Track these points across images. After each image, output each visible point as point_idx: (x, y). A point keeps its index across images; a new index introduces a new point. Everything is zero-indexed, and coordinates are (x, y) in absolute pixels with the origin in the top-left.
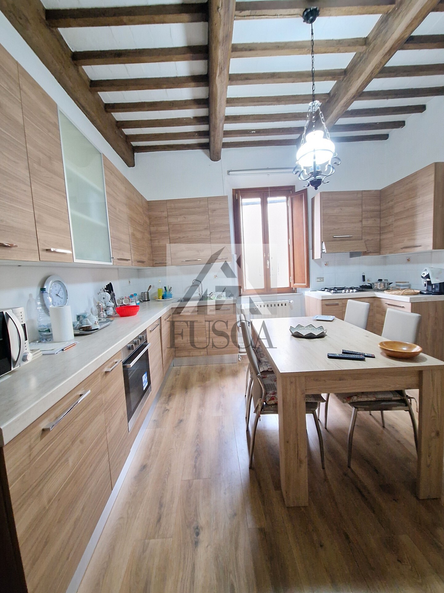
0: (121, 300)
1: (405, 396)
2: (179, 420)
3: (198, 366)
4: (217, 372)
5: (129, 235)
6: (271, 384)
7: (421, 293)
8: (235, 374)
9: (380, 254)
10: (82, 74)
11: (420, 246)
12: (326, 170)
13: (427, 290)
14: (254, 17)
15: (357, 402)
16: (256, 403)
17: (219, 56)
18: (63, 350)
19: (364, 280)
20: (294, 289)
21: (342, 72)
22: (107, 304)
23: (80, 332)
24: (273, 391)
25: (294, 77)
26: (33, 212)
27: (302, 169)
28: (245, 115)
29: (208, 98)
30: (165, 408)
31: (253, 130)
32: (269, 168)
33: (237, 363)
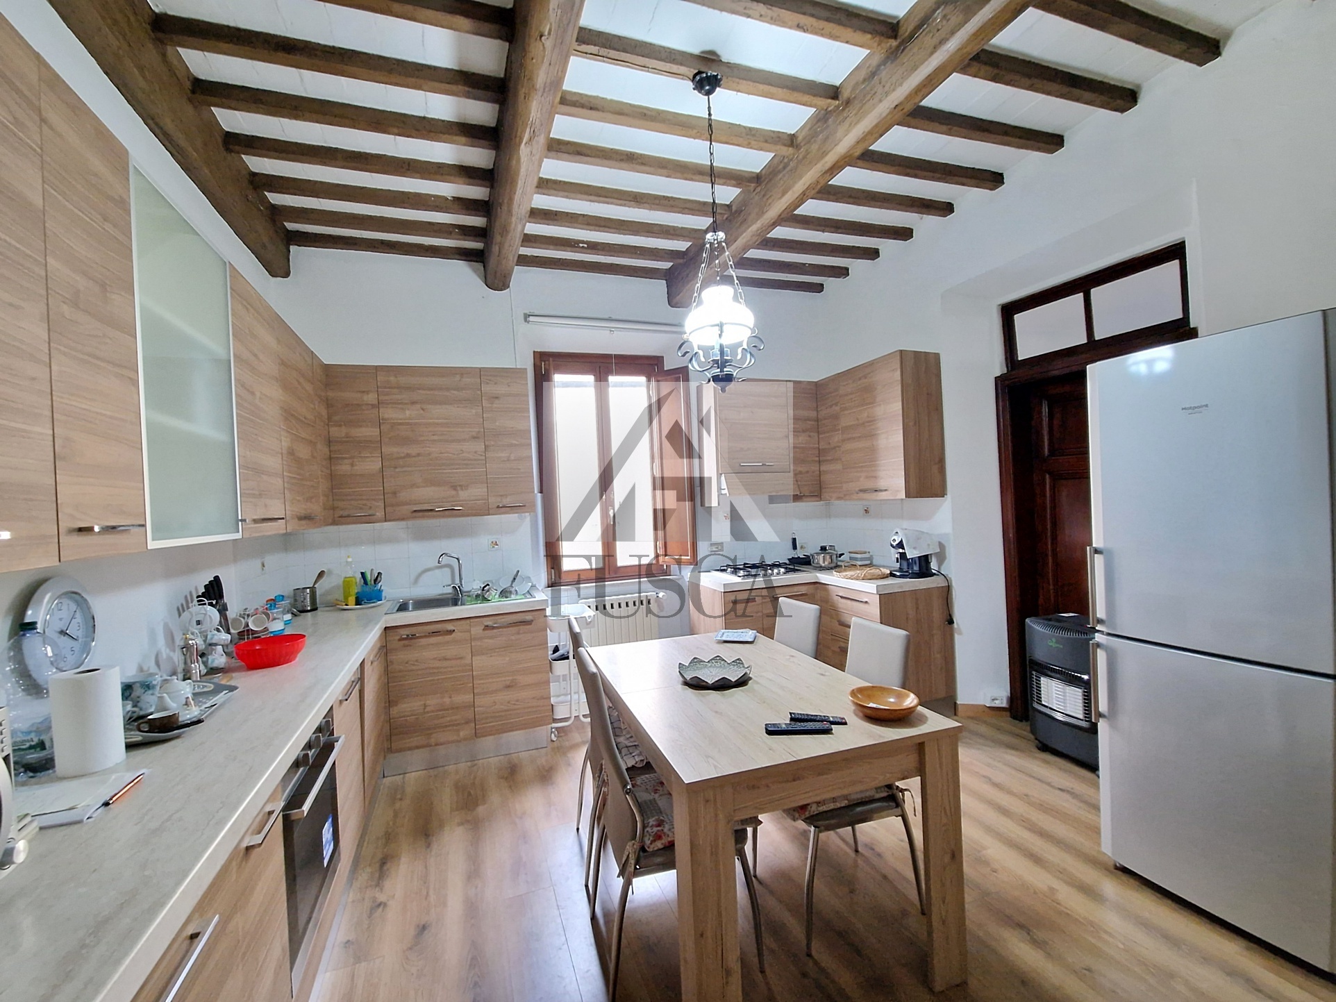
0: (242, 619)
1: (895, 788)
2: (418, 926)
3: (451, 768)
4: (503, 778)
5: (282, 454)
6: (650, 801)
7: (892, 575)
8: (546, 776)
9: (821, 500)
10: (175, 62)
11: (886, 490)
12: (739, 357)
13: (901, 570)
14: (605, 59)
15: (817, 814)
16: (623, 853)
17: (532, 111)
18: (106, 804)
19: (795, 547)
20: (665, 567)
21: (754, 177)
22: (209, 637)
23: (142, 736)
24: (657, 817)
25: (670, 169)
26: (51, 432)
27: (696, 350)
28: (567, 214)
29: (493, 169)
30: (374, 901)
31: (583, 242)
32: (614, 317)
33: (549, 748)
